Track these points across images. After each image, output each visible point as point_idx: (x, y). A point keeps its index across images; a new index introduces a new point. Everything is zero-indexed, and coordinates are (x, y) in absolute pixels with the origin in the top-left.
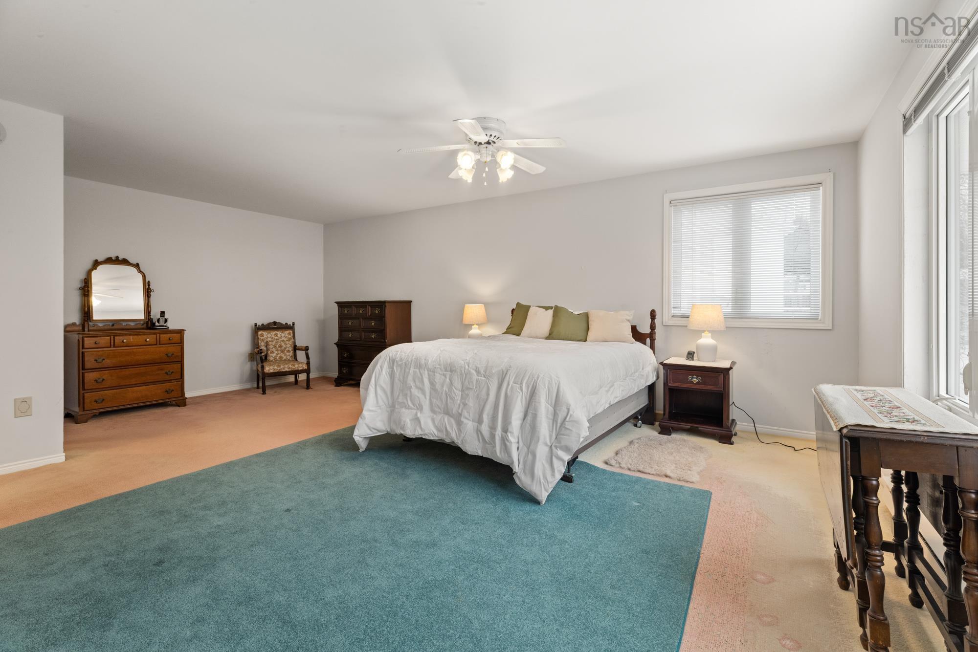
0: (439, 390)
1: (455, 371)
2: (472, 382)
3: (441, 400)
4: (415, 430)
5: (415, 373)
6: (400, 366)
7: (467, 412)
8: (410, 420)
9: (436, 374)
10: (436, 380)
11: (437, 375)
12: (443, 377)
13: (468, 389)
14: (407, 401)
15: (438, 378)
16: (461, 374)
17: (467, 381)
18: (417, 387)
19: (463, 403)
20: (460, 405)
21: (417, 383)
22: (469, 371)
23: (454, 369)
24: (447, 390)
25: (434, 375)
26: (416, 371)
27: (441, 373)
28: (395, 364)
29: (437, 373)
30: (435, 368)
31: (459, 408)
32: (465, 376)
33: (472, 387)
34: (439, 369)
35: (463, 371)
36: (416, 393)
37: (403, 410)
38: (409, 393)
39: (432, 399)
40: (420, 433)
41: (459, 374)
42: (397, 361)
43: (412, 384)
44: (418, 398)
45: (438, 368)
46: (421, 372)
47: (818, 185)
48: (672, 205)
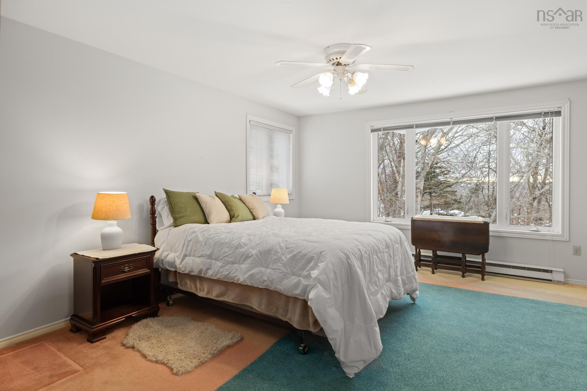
0: (387, 264)
3: (387, 272)
8: (381, 301)
10: (385, 258)
14: (378, 287)
15: (386, 256)
19: (396, 267)
25: (384, 254)
30: (383, 249)
31: (395, 272)
33: (397, 254)
37: (378, 296)
39: (384, 275)
43: (377, 270)
44: (382, 279)
46: (379, 256)
47: (291, 132)
48: (250, 123)
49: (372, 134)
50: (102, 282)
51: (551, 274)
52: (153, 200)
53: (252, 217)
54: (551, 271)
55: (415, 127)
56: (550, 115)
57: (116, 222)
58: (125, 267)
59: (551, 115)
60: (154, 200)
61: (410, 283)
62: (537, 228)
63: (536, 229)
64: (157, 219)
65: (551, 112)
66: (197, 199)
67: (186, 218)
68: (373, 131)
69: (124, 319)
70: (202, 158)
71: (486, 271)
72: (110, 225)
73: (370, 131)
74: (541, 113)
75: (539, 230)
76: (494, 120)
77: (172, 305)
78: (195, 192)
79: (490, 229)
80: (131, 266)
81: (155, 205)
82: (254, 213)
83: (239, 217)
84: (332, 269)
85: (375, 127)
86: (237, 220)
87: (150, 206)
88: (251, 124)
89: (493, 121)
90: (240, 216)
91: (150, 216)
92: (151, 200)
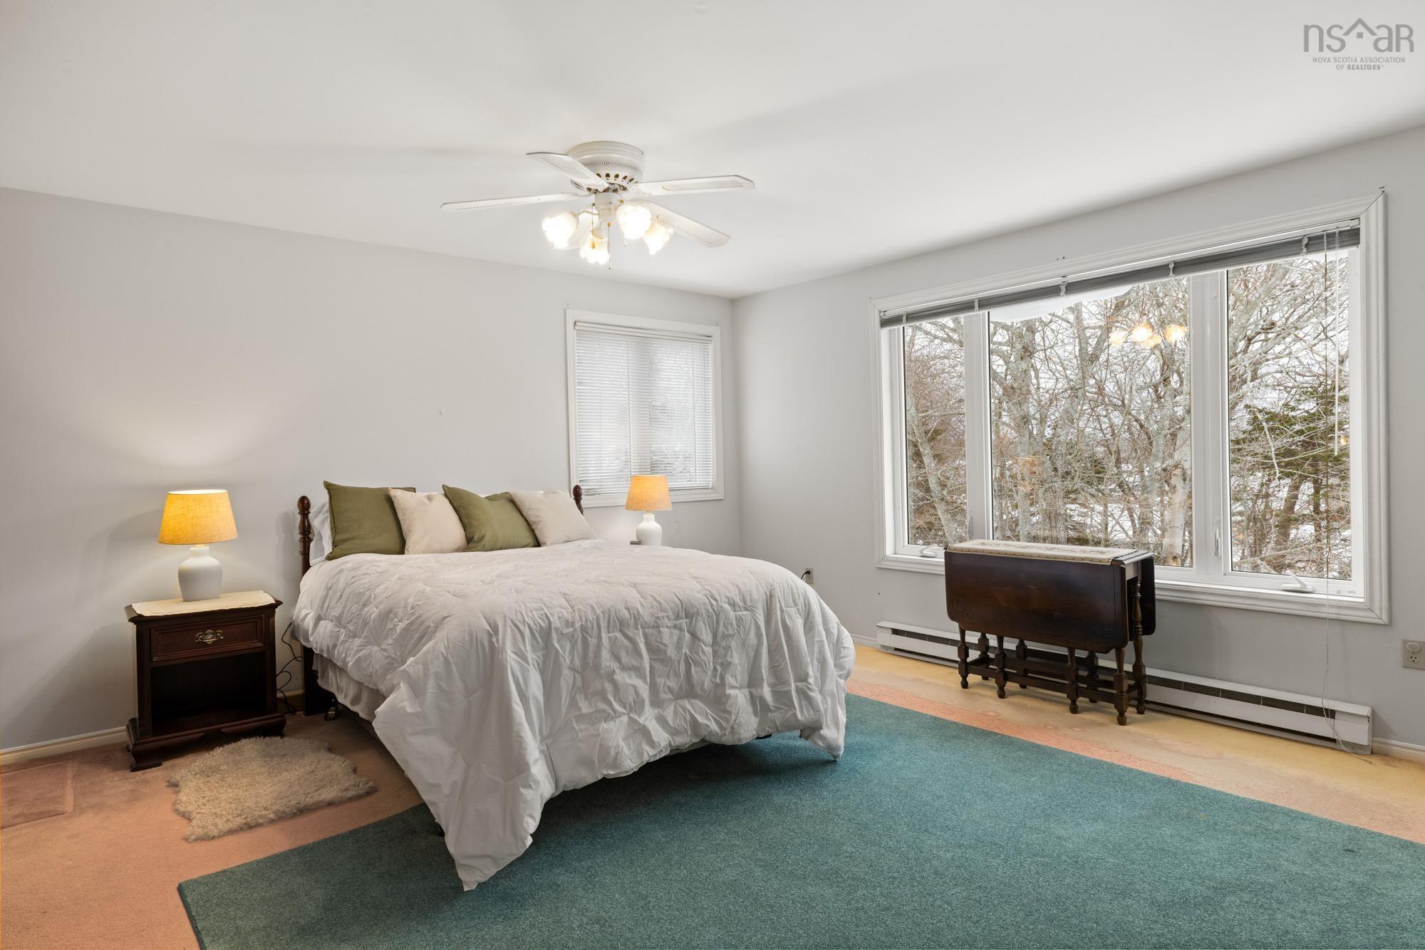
0: (673, 656)
1: (698, 613)
2: (732, 624)
3: (677, 675)
4: (640, 753)
5: (613, 642)
6: (571, 637)
7: (732, 677)
8: (623, 740)
9: (661, 629)
10: (664, 641)
11: (664, 630)
12: (676, 632)
13: (725, 637)
14: (610, 704)
15: (668, 637)
16: (708, 616)
17: (721, 625)
18: (624, 668)
19: (722, 664)
20: (715, 669)
21: (624, 659)
22: (722, 607)
23: (695, 610)
24: (688, 652)
25: (660, 632)
26: (616, 637)
27: (669, 625)
28: (554, 635)
29: (663, 627)
30: (658, 618)
31: (715, 677)
32: (716, 618)
33: (732, 633)
34: (666, 619)
35: (711, 610)
36: (628, 681)
37: (604, 725)
38: (608, 687)
39: (658, 680)
40: (651, 754)
41: (704, 616)
42: (557, 629)
43: (615, 666)
44: (635, 687)
45: (663, 617)
46: (630, 634)
47: (709, 338)
48: (576, 327)
49: (885, 331)
50: (154, 660)
51: (1332, 720)
52: (304, 505)
53: (530, 540)
54: (1331, 714)
55: (976, 305)
56: (1325, 244)
57: (208, 548)
58: (206, 635)
59: (1328, 245)
60: (306, 505)
61: (786, 708)
62: (1300, 582)
63: (1299, 586)
64: (312, 545)
65: (1328, 235)
66: (393, 502)
67: (356, 541)
68: (885, 323)
69: (202, 734)
70: (441, 414)
71: (1147, 699)
72: (197, 554)
73: (877, 323)
74: (1300, 241)
75: (1309, 588)
76: (1171, 274)
77: (334, 719)
78: (389, 486)
79: (1156, 581)
80: (220, 633)
81: (310, 515)
82: (537, 532)
83: (485, 542)
84: (443, 653)
85: (890, 314)
86: (478, 548)
87: (299, 518)
88: (578, 330)
89: (1167, 275)
90: (487, 539)
91: (300, 536)
92: (301, 505)
